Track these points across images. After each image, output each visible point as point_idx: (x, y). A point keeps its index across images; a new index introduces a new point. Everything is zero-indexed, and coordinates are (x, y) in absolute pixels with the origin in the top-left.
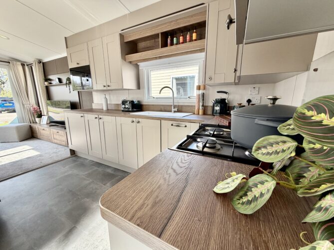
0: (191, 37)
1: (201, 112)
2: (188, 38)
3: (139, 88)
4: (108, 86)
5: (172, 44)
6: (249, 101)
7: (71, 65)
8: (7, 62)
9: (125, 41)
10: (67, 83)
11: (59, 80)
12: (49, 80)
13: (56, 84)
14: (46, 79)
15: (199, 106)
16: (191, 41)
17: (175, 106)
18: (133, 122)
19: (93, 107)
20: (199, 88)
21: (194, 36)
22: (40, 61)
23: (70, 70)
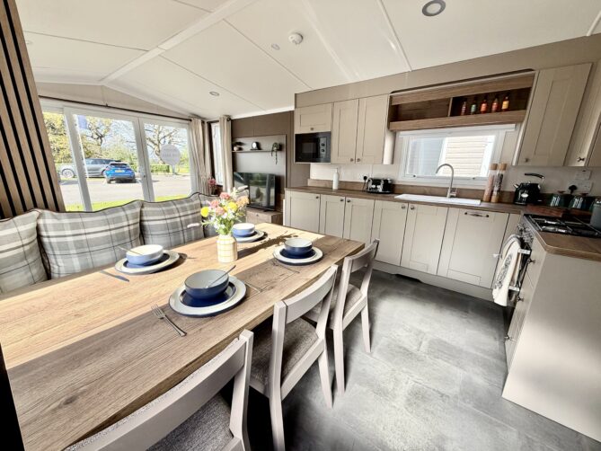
0: (500, 105)
1: (494, 198)
2: (495, 105)
3: (392, 162)
4: (359, 160)
5: (468, 112)
6: (573, 188)
7: (298, 130)
8: (189, 119)
9: (393, 104)
10: (273, 151)
11: (258, 144)
12: (240, 144)
13: (253, 150)
14: (235, 143)
15: (492, 191)
16: (499, 109)
17: (453, 190)
18: (403, 208)
19: (309, 184)
20: (495, 167)
21: (505, 105)
22: (229, 119)
23: (297, 135)
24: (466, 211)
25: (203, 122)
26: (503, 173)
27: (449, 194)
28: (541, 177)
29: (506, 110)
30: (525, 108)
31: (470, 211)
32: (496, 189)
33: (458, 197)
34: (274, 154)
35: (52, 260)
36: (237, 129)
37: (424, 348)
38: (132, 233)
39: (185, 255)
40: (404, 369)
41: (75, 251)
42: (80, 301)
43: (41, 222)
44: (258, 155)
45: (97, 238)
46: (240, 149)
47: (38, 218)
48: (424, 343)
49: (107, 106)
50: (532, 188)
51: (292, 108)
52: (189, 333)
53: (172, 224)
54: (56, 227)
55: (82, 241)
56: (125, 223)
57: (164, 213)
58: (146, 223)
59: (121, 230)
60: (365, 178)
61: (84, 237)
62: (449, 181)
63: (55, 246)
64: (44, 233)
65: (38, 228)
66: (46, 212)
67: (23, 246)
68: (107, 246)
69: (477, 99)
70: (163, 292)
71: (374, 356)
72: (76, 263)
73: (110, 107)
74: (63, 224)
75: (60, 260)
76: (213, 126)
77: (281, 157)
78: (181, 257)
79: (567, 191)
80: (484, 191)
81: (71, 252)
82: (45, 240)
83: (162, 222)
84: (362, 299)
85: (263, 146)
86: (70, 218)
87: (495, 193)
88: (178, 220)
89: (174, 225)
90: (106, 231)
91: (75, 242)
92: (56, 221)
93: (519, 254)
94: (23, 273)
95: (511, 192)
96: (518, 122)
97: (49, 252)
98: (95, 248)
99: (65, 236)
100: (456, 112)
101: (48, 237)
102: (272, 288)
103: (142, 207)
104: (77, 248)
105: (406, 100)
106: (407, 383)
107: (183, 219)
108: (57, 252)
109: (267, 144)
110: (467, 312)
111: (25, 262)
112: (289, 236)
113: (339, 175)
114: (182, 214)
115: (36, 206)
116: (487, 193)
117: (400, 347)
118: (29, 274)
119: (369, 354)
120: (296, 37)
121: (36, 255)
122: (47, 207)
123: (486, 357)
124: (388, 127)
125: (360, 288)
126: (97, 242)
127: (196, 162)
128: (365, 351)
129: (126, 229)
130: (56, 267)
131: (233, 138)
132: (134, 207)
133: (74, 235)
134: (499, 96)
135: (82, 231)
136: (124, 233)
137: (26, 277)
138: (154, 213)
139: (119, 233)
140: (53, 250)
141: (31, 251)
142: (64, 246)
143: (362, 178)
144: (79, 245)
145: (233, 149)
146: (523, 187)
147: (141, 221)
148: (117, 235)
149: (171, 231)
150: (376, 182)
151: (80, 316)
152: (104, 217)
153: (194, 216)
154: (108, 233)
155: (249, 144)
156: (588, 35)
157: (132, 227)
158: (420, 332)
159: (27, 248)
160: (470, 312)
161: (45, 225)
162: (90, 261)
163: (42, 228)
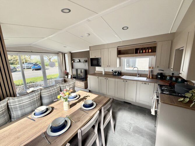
0: (149, 51)
1: (151, 77)
2: (147, 51)
3: (120, 66)
4: (110, 66)
5: (140, 53)
6: (173, 74)
7: (91, 57)
8: (57, 53)
9: (118, 50)
10: (84, 62)
11: (79, 60)
12: (74, 60)
13: (78, 62)
14: (72, 60)
15: (150, 75)
16: (148, 52)
17: (139, 74)
18: (124, 81)
19: (96, 72)
20: (150, 68)
21: (150, 51)
22: (70, 53)
23: (91, 58)
24: (142, 82)
25: (62, 54)
26: (152, 69)
27: (137, 76)
28: (163, 71)
29: (151, 52)
30: (156, 52)
31: (143, 82)
32: (151, 74)
33: (140, 76)
34: (84, 63)
35: (12, 112)
36: (73, 56)
37: (131, 130)
38: (37, 100)
39: (54, 108)
40: (125, 138)
41: (19, 109)
42: (19, 131)
43: (9, 101)
44: (79, 63)
45: (26, 104)
46: (74, 62)
47: (8, 100)
48: (132, 128)
49: (32, 52)
50: (161, 74)
51: (89, 50)
52: (52, 143)
53: (50, 95)
54: (13, 102)
55: (21, 105)
56: (35, 97)
57: (48, 91)
58: (42, 96)
59: (34, 100)
60: (112, 71)
61: (22, 104)
62: (137, 72)
63: (13, 108)
64: (9, 105)
65: (7, 104)
66: (10, 98)
67: (2, 110)
68: (29, 105)
69: (142, 49)
70: (45, 125)
71: (116, 134)
72: (19, 113)
73: (33, 52)
74: (15, 101)
75: (14, 112)
76: (65, 54)
77: (87, 64)
78: (52, 109)
79: (171, 75)
80: (147, 74)
81: (18, 109)
82: (10, 107)
83: (47, 95)
84: (110, 116)
85: (81, 61)
86: (18, 98)
87: (151, 75)
88: (53, 93)
89: (51, 95)
90: (29, 101)
91: (19, 106)
92: (13, 100)
93: (156, 99)
94: (2, 119)
95: (155, 75)
96: (154, 55)
97: (11, 110)
98: (25, 107)
99: (16, 105)
100: (136, 53)
101: (11, 106)
102: (79, 121)
103: (41, 91)
104: (20, 108)
105: (122, 49)
106: (125, 144)
107: (54, 92)
108: (13, 110)
109: (82, 60)
110: (145, 115)
111: (3, 115)
112: (87, 97)
113: (104, 70)
114: (54, 91)
115: (7, 96)
116: (148, 76)
117: (124, 130)
118: (4, 119)
119: (114, 133)
120: (88, 35)
121: (7, 112)
122: (11, 96)
123: (151, 132)
124: (118, 56)
125: (109, 112)
126: (26, 105)
127: (60, 66)
128: (113, 132)
129: (36, 99)
130: (13, 114)
131: (72, 58)
132: (38, 91)
133: (19, 104)
134: (148, 48)
135: (22, 102)
136: (35, 100)
137: (3, 120)
138: (45, 92)
139: (34, 101)
140: (12, 109)
141: (5, 111)
142: (16, 108)
143: (111, 70)
144: (20, 107)
145: (72, 62)
146: (158, 74)
147: (41, 95)
148: (32, 101)
149: (50, 97)
150: (116, 72)
151: (19, 138)
152: (29, 96)
153: (57, 91)
154: (30, 101)
155: (77, 60)
156: (169, 33)
157: (37, 98)
158: (131, 123)
159: (3, 111)
160: (146, 115)
161: (10, 102)
162: (24, 111)
163: (9, 103)
